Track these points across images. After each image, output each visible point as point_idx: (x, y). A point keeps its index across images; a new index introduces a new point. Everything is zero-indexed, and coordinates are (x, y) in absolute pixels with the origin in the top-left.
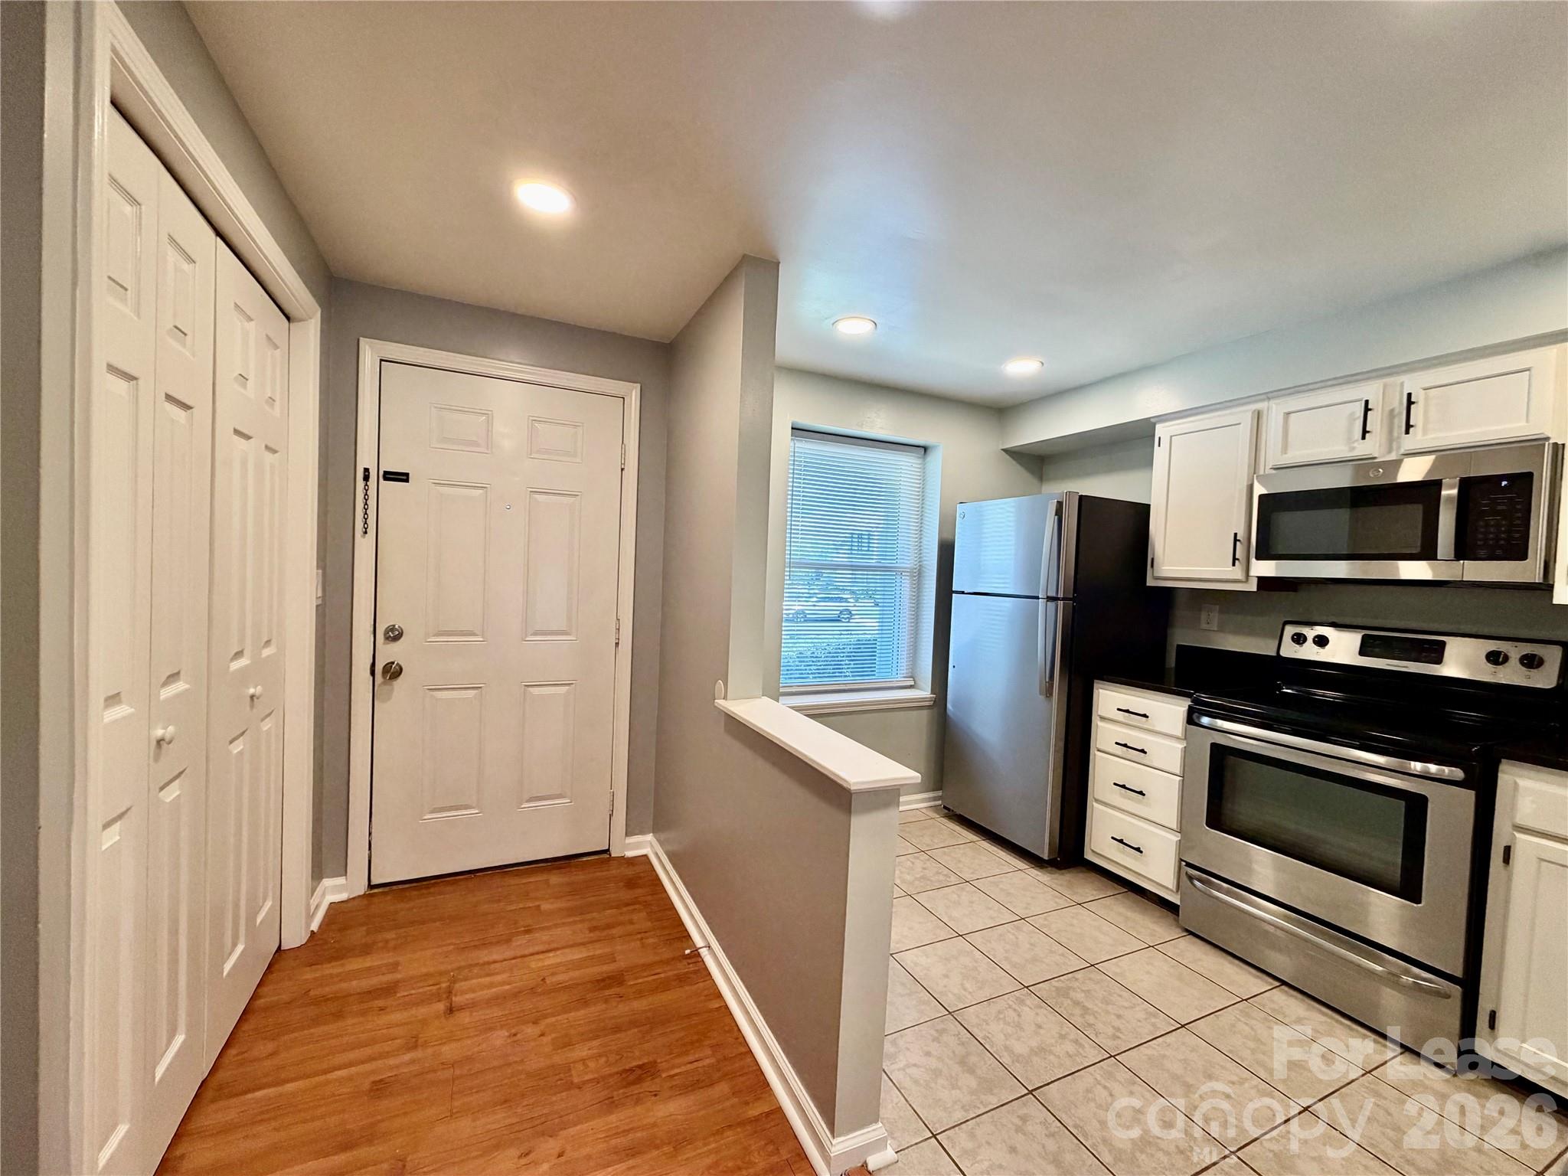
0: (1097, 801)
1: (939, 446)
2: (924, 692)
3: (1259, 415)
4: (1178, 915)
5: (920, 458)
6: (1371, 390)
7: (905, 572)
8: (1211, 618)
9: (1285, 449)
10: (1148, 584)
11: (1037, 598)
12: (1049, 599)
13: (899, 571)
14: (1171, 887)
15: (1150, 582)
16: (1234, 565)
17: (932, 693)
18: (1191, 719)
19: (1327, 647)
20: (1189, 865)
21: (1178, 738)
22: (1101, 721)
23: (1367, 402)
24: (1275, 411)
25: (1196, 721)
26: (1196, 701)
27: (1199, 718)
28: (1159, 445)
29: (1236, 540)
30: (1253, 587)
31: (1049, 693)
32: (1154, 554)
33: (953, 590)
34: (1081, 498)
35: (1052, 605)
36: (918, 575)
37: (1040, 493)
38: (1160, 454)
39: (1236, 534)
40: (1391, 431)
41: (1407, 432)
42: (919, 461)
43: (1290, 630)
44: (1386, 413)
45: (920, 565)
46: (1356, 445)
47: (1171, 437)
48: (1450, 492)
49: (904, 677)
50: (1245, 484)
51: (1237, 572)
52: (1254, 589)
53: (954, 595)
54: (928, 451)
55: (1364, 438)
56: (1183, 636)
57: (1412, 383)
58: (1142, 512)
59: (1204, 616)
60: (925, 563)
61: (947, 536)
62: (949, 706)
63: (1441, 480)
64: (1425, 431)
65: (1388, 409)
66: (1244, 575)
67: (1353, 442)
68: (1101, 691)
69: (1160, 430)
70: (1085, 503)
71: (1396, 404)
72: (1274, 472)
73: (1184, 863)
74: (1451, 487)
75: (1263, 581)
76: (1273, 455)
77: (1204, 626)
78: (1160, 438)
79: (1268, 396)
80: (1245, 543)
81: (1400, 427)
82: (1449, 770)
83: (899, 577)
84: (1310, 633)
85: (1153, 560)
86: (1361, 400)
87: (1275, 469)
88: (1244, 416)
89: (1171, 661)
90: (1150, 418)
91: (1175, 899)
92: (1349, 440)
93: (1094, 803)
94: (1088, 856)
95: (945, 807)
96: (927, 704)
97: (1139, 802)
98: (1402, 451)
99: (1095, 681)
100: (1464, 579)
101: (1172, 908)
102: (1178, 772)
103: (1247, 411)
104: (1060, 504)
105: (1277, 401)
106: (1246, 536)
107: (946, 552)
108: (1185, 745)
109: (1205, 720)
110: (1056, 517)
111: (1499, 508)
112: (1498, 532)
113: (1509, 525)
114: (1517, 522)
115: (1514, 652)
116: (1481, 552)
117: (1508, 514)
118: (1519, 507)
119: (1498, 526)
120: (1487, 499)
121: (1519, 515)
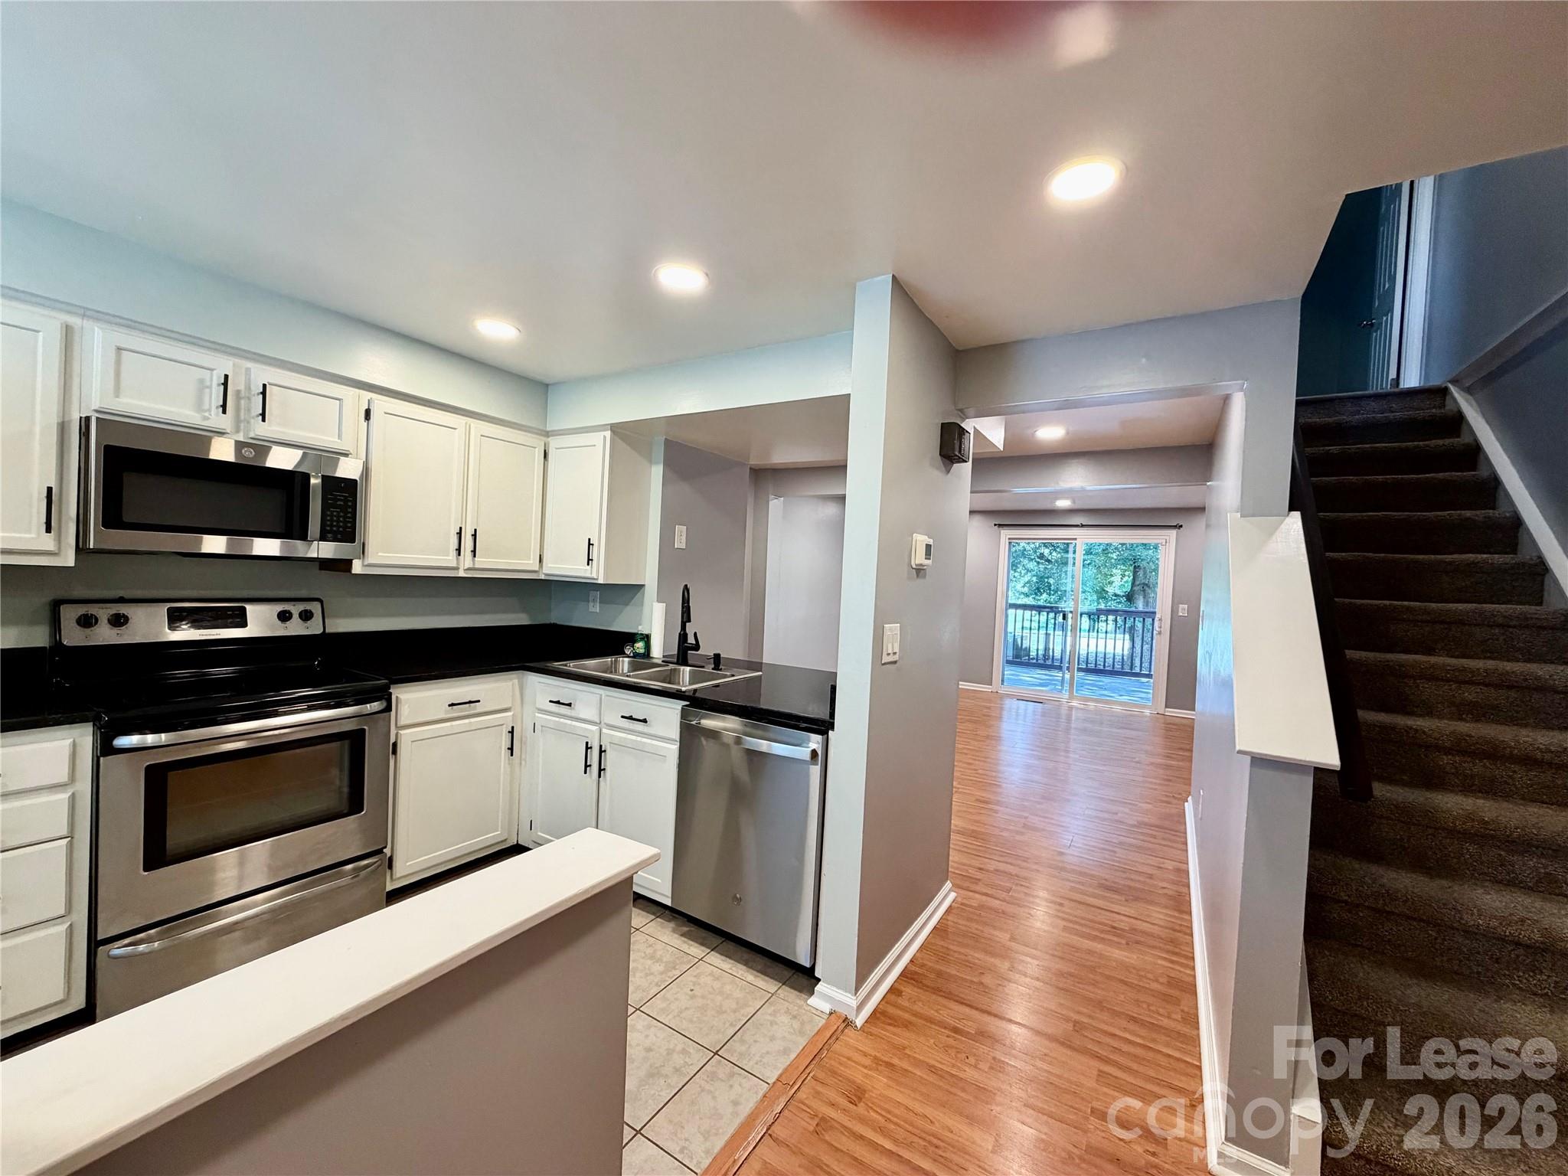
3: (68, 329)
9: (118, 392)
16: (47, 531)
18: (109, 751)
21: (57, 785)
23: (226, 376)
24: (98, 334)
48: (316, 482)
57: (268, 375)
63: (309, 473)
67: (203, 411)
74: (316, 479)
76: (98, 397)
79: (83, 312)
86: (220, 372)
88: (45, 319)
102: (64, 834)
103: (50, 317)
105: (99, 325)
111: (339, 503)
112: (338, 521)
113: (345, 517)
114: (349, 515)
115: (295, 609)
116: (329, 535)
117: (344, 509)
118: (350, 504)
119: (338, 517)
120: (332, 495)
121: (350, 510)
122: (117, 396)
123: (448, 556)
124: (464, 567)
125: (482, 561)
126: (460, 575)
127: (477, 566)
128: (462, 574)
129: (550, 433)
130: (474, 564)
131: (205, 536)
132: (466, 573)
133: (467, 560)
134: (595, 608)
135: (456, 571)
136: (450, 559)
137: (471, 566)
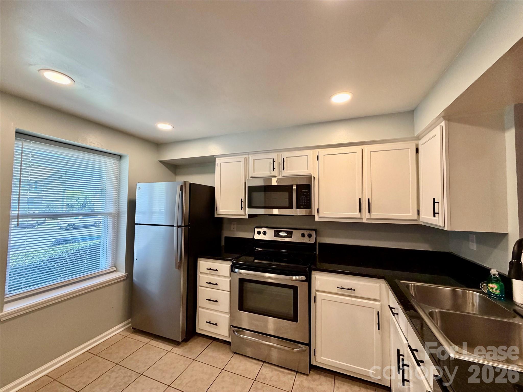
0: (200, 307)
1: (127, 156)
2: (122, 273)
3: (246, 159)
4: (231, 345)
5: (117, 160)
6: (274, 156)
7: (109, 215)
8: (234, 226)
9: (254, 172)
10: (215, 217)
11: (173, 226)
12: (178, 227)
13: (107, 215)
14: (228, 336)
15: (216, 216)
16: (241, 210)
17: (125, 273)
18: (232, 271)
19: (266, 235)
20: (233, 327)
21: (228, 277)
22: (201, 274)
23: (274, 159)
24: (251, 158)
25: (234, 271)
26: (233, 263)
27: (234, 269)
28: (217, 166)
29: (242, 201)
30: (247, 217)
31: (179, 267)
32: (217, 206)
33: (135, 223)
34: (190, 184)
35: (180, 229)
36: (117, 216)
37: (175, 181)
38: (217, 169)
39: (242, 199)
40: (279, 170)
41: (283, 170)
42: (117, 162)
43: (257, 230)
44: (278, 163)
45: (118, 212)
46: (271, 172)
47: (221, 163)
48: (294, 187)
49: (110, 267)
50: (243, 182)
51: (242, 212)
52: (247, 218)
53: (136, 225)
54: (122, 158)
55: (274, 170)
56: (226, 233)
57: (284, 155)
58: (212, 189)
59: (232, 226)
60: (121, 210)
61: (132, 197)
62: (135, 278)
63: (292, 185)
64: (287, 171)
65: (278, 162)
66: (244, 213)
67: (271, 171)
68: (200, 262)
69: (218, 161)
70: (192, 186)
71: (280, 161)
72: (251, 179)
73: (231, 326)
74: (295, 187)
75: (250, 216)
76: (251, 174)
77: (232, 229)
78: (217, 163)
79: (249, 153)
80: (244, 202)
81: (281, 168)
82: (302, 278)
83: (107, 218)
84: (262, 230)
85: (216, 207)
86: (272, 158)
87: (252, 178)
88: (242, 158)
89: (223, 243)
90: (214, 156)
91: (229, 340)
92: (270, 171)
93: (199, 309)
94: (198, 331)
95: (133, 328)
96: (123, 279)
97: (216, 305)
98: (282, 175)
99: (198, 258)
100: (298, 215)
101: (228, 343)
102: (228, 290)
103: (243, 157)
104: (182, 187)
105: (252, 155)
106: (244, 200)
107: (132, 205)
108: (230, 279)
109: (237, 270)
110: (181, 192)
111: (305, 194)
112: (305, 201)
113: (307, 199)
114: (308, 198)
115: (306, 233)
116: (302, 206)
117: (306, 196)
118: (308, 194)
119: (304, 199)
120: (302, 191)
121: (308, 196)
122: (254, 173)
123: (356, 213)
124: (365, 218)
125: (375, 214)
126: (364, 222)
127: (372, 217)
128: (365, 221)
129: (420, 137)
130: (370, 216)
131: (274, 209)
132: (367, 221)
133: (367, 214)
134: (474, 246)
135: (361, 220)
136: (356, 214)
137: (369, 217)
